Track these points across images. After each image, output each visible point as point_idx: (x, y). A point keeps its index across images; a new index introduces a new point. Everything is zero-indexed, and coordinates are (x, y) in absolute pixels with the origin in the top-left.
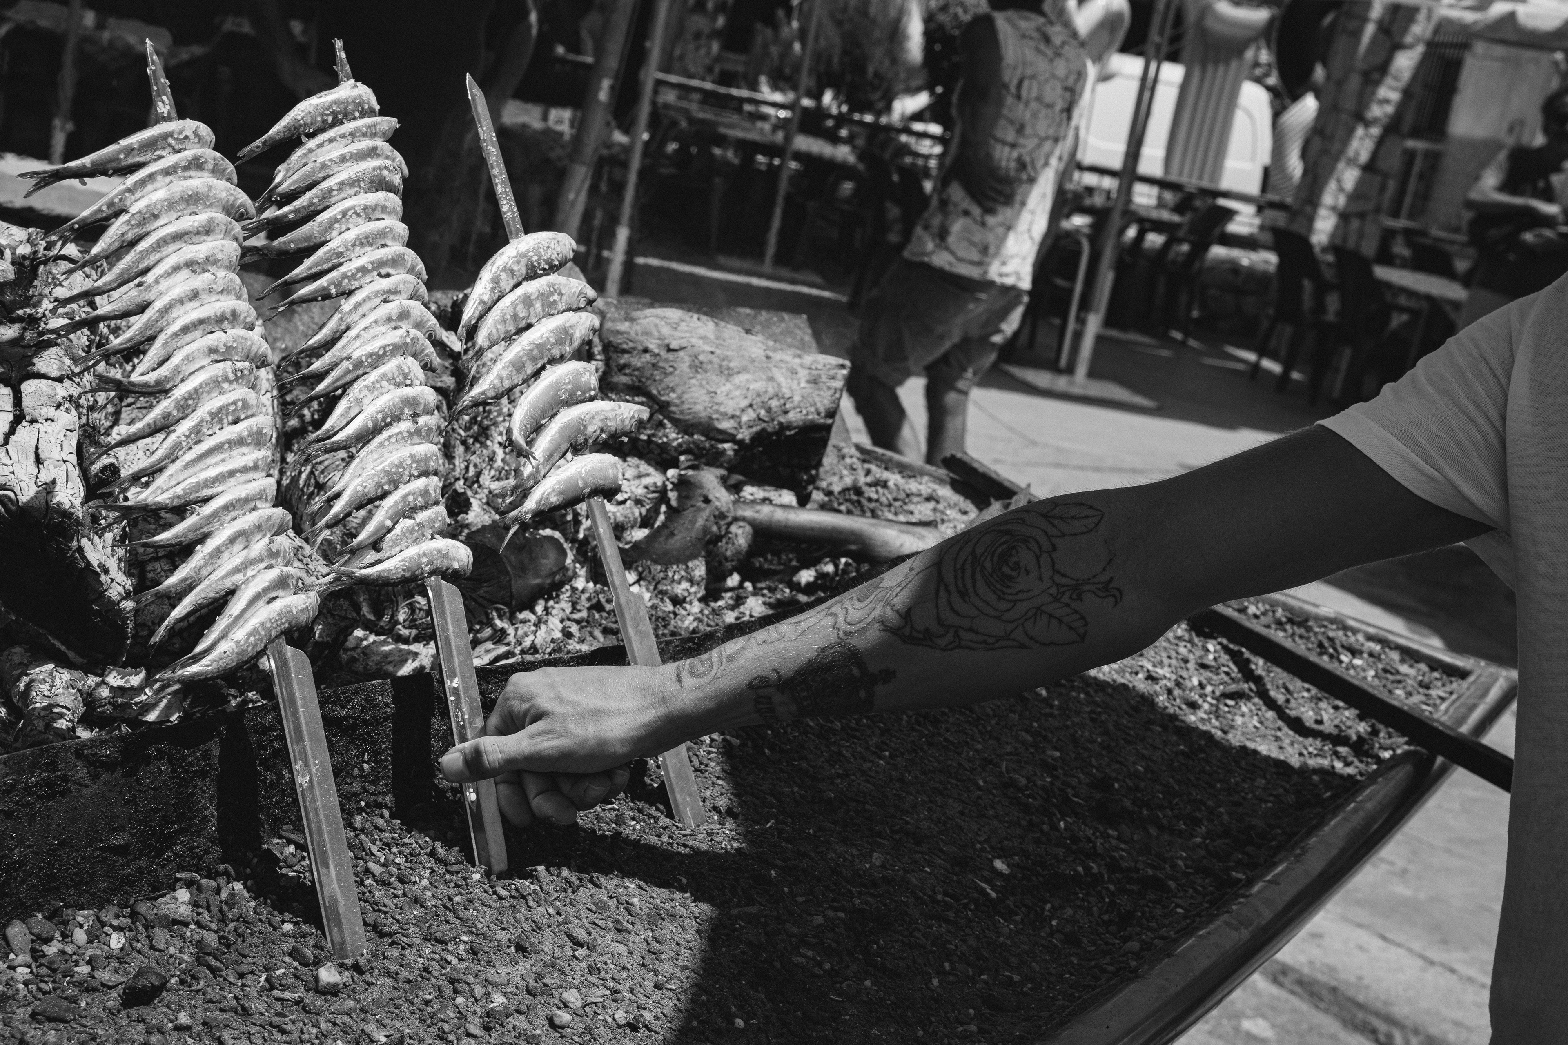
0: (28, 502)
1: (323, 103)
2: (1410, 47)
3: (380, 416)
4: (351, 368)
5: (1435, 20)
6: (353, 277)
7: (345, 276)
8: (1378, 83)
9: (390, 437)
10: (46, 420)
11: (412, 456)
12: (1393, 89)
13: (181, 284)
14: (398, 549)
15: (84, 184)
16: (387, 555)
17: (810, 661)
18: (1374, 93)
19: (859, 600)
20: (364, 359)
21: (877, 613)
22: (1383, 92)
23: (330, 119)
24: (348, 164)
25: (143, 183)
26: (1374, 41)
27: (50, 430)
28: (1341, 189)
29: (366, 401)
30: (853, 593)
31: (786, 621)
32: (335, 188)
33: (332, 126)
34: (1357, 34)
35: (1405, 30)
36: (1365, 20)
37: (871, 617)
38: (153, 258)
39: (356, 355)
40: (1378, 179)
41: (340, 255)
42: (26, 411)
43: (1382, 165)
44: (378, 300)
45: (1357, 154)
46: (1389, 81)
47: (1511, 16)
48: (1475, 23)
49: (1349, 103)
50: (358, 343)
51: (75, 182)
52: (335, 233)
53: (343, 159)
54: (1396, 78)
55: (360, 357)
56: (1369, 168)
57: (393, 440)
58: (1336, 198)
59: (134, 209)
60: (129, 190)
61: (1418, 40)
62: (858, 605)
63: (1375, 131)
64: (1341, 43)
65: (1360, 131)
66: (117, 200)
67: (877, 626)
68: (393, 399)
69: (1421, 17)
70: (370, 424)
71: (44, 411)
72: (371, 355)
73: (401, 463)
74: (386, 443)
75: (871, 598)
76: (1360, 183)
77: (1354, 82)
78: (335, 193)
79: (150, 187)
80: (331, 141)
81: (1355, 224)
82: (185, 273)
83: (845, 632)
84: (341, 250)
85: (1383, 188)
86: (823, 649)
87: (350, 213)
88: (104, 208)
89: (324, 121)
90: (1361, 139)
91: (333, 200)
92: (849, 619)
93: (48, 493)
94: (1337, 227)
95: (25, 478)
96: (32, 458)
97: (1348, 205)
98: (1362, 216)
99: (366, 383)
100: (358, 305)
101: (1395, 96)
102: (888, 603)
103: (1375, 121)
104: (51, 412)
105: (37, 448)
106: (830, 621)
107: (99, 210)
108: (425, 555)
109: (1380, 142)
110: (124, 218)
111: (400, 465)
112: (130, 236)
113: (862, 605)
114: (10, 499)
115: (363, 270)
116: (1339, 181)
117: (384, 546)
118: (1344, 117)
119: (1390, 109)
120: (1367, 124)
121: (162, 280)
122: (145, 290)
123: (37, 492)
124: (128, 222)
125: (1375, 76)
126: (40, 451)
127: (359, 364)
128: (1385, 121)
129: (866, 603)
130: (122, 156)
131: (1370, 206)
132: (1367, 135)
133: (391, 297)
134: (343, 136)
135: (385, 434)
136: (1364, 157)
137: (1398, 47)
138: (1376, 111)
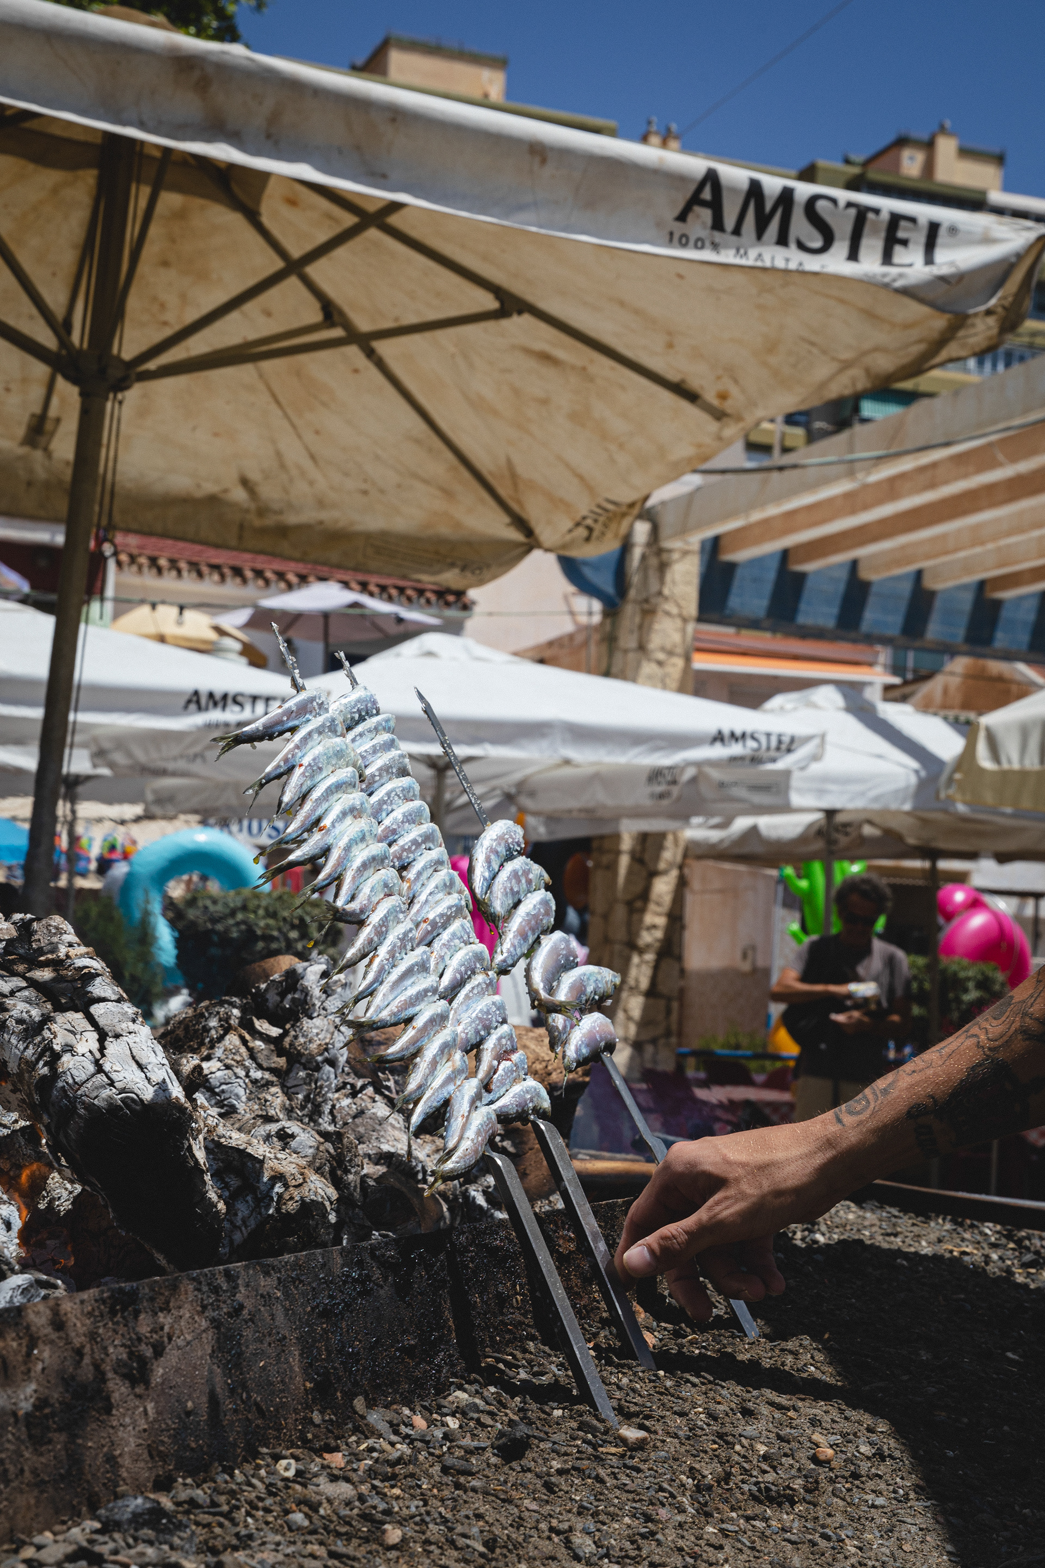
0: (152, 1099)
1: (349, 702)
2: (665, 872)
3: (463, 969)
4: (429, 928)
5: (682, 845)
6: (409, 850)
7: (403, 849)
8: (643, 910)
9: (473, 988)
10: (130, 1033)
11: (494, 1003)
12: (659, 914)
13: (351, 828)
14: (504, 1089)
15: (254, 747)
16: (498, 1095)
17: (962, 1081)
18: (641, 921)
19: (995, 1019)
20: (438, 920)
21: (1017, 1025)
22: (649, 919)
23: (357, 716)
24: (379, 755)
25: (305, 740)
26: (630, 872)
27: (137, 1040)
28: (629, 1018)
29: (447, 958)
30: (987, 1013)
31: (930, 1051)
32: (377, 774)
33: (357, 723)
34: (612, 867)
35: (657, 857)
36: (618, 853)
37: (1013, 1029)
38: (325, 806)
39: (431, 916)
40: (662, 1003)
41: (394, 832)
42: (106, 1029)
43: (662, 988)
44: (431, 871)
45: (637, 981)
46: (652, 907)
47: (754, 830)
48: (722, 841)
49: (620, 934)
50: (427, 908)
51: (247, 746)
52: (384, 814)
53: (375, 751)
54: (658, 904)
55: (434, 919)
56: (651, 993)
57: (475, 991)
58: (626, 1028)
59: (306, 761)
60: (297, 747)
61: (671, 865)
62: (995, 1023)
63: (650, 957)
64: (598, 879)
65: (636, 959)
66: (290, 756)
67: (1020, 1037)
68: (467, 954)
69: (669, 842)
70: (458, 976)
71: (124, 1025)
72: (441, 915)
73: (488, 1010)
74: (471, 995)
75: (1007, 1014)
76: (646, 1010)
77: (620, 912)
78: (377, 778)
79: (310, 744)
80: (361, 735)
81: (649, 1049)
82: (349, 820)
83: (990, 1049)
84: (394, 827)
85: (668, 1012)
86: (973, 1068)
87: (392, 795)
88: (282, 763)
89: (352, 718)
90: (638, 966)
91: (376, 785)
92: (990, 1036)
93: (164, 1091)
94: (632, 1058)
95: (138, 1080)
96: (135, 1066)
97: (638, 1033)
98: (654, 1041)
99: (443, 942)
100: (419, 874)
101: (661, 921)
102: (1025, 1014)
103: (648, 946)
104: (132, 1027)
105: (133, 1057)
106: (971, 1042)
107: (278, 766)
108: (527, 1092)
109: (656, 967)
110: (298, 772)
111: (488, 1013)
112: (304, 788)
113: (1000, 1021)
114: (132, 1099)
115: (414, 842)
116: (625, 1011)
117: (493, 1087)
118: (617, 947)
119: (659, 934)
120: (641, 952)
121: (336, 825)
122: (326, 833)
123: (155, 1091)
124: (303, 774)
125: (639, 904)
126: (137, 1058)
127: (434, 924)
128: (657, 945)
129: (1003, 1019)
130: (285, 718)
131: (660, 1030)
132: (642, 962)
133: (439, 868)
134: (370, 731)
135: (468, 987)
136: (644, 983)
137: (654, 874)
138: (647, 938)
